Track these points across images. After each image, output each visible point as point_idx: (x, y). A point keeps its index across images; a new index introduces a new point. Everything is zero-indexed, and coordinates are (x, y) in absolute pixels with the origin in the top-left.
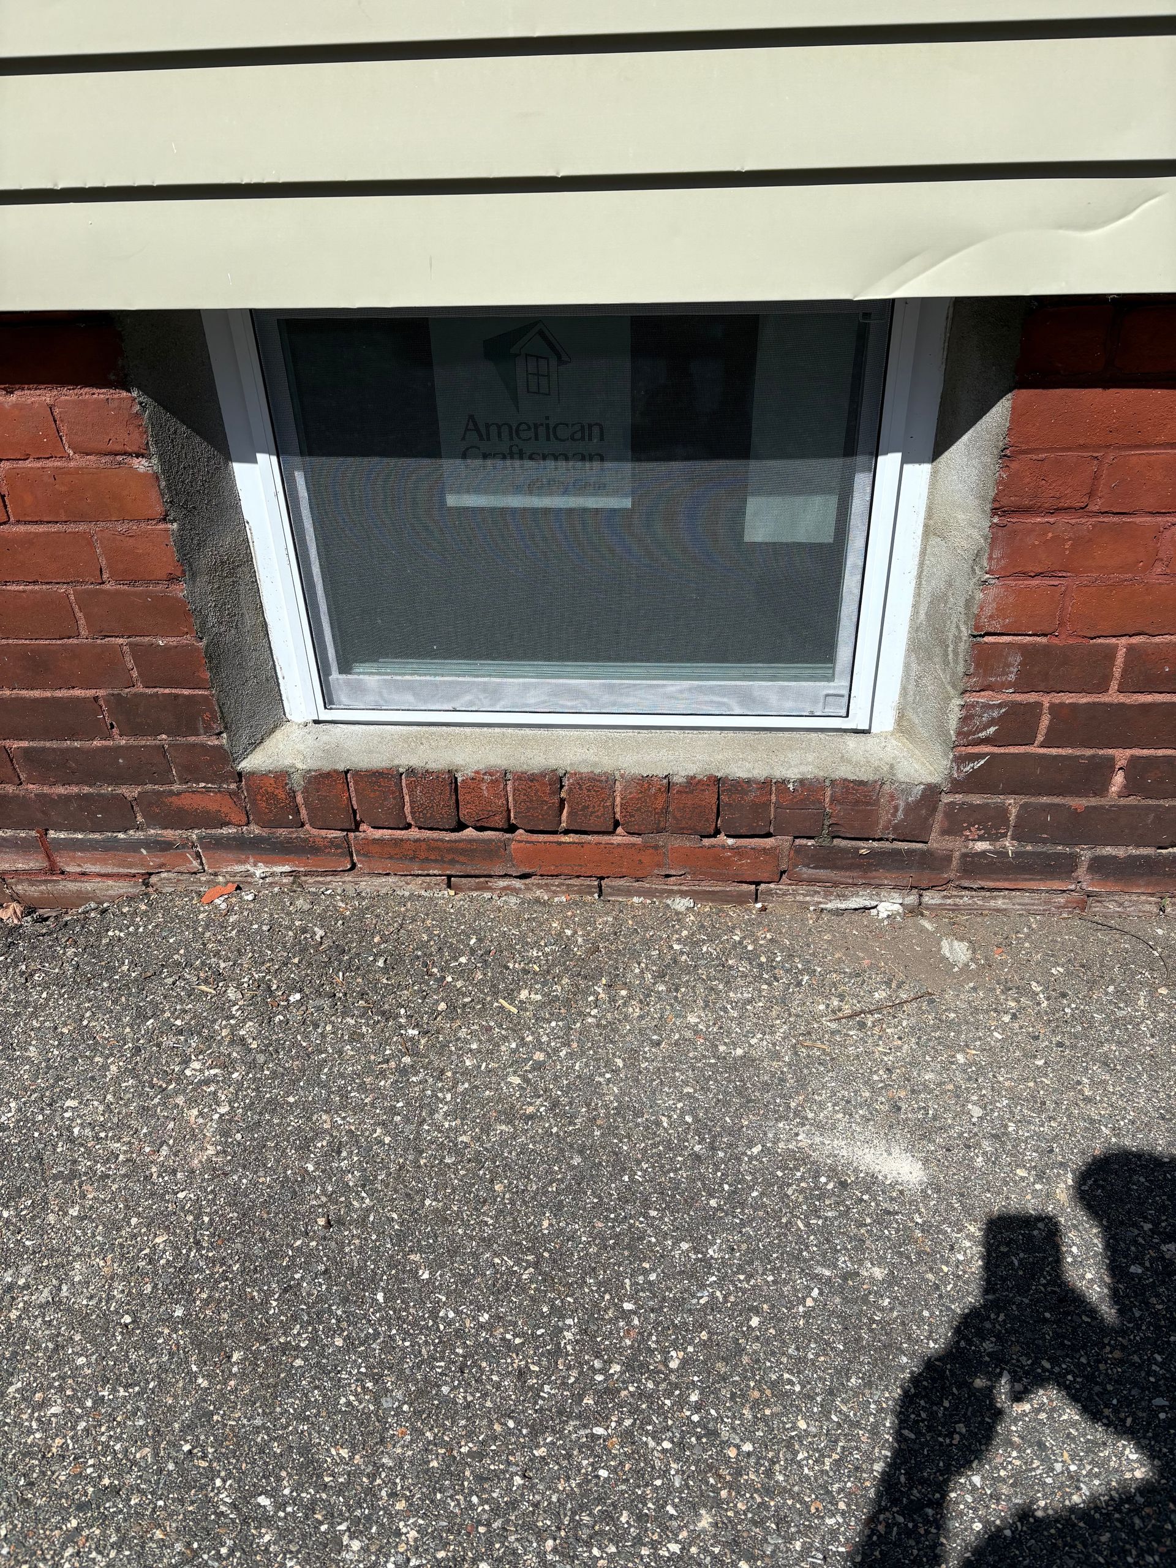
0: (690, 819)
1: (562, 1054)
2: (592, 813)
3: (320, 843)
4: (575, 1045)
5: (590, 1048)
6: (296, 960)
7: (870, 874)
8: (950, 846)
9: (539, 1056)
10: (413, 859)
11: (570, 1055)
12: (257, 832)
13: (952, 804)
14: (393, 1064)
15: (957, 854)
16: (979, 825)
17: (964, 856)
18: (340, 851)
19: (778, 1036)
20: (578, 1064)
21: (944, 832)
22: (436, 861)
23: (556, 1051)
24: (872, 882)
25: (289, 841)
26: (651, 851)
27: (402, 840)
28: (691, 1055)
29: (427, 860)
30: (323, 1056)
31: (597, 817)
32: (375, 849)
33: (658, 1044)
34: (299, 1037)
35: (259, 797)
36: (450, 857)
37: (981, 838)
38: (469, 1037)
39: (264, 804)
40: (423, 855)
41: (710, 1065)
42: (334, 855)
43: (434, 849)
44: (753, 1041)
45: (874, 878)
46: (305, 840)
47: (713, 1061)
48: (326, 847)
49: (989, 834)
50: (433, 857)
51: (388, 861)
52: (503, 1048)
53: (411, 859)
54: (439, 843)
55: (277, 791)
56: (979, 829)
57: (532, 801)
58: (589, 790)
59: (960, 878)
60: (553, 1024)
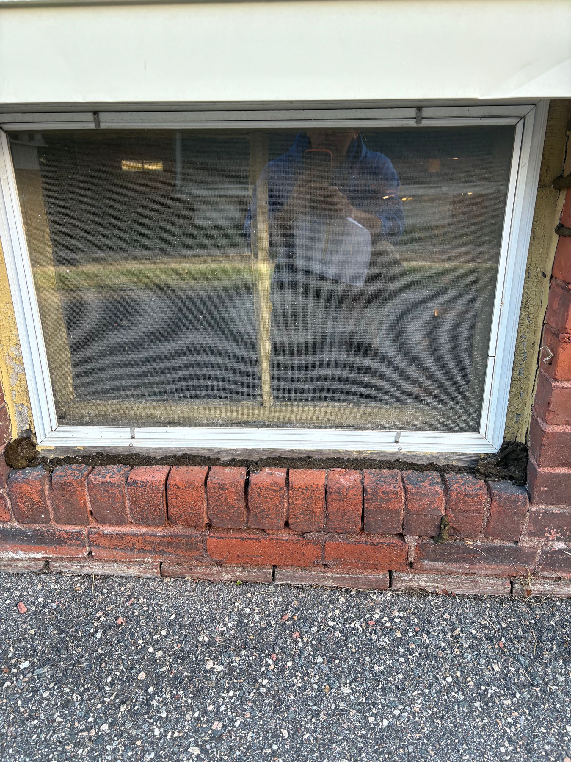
0: (341, 520)
1: (237, 724)
2: (267, 515)
3: (64, 536)
4: (248, 715)
5: (260, 718)
6: (32, 632)
7: (475, 566)
8: (535, 544)
9: (217, 726)
10: (133, 549)
11: (243, 725)
12: (18, 527)
13: (537, 512)
14: (93, 732)
15: (539, 551)
16: (558, 528)
17: (545, 553)
18: (78, 542)
19: (417, 708)
20: (250, 734)
21: (531, 534)
22: (149, 551)
23: (232, 720)
24: (477, 572)
25: (41, 533)
26: (312, 546)
27: (124, 535)
28: (345, 726)
29: (143, 550)
30: (36, 722)
31: (271, 518)
32: (105, 541)
33: (316, 714)
34: (19, 703)
35: (19, 500)
36: (160, 548)
37: (558, 539)
38: (160, 705)
39: (23, 506)
40: (139, 546)
41: (362, 736)
42: (75, 545)
43: (149, 542)
44: (397, 712)
45: (477, 569)
46: (54, 534)
47: (364, 732)
48: (68, 539)
49: (565, 536)
50: (148, 549)
51: (114, 550)
52: (187, 717)
53: (131, 549)
54: (152, 538)
55: (32, 496)
56: (557, 532)
57: (222, 505)
58: (265, 498)
59: (542, 570)
60: (231, 694)
